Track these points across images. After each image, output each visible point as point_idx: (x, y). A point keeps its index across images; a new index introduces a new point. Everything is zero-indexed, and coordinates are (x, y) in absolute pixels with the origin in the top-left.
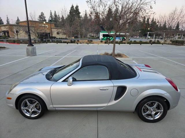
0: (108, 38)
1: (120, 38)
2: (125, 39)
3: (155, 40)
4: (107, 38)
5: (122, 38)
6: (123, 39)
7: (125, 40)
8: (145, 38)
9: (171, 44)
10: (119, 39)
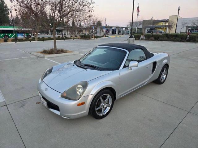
0: (7, 34)
1: (23, 34)
2: (29, 35)
3: (63, 36)
4: (5, 34)
5: (25, 34)
6: (27, 36)
7: (30, 37)
8: (48, 35)
9: (80, 39)
10: (22, 36)
